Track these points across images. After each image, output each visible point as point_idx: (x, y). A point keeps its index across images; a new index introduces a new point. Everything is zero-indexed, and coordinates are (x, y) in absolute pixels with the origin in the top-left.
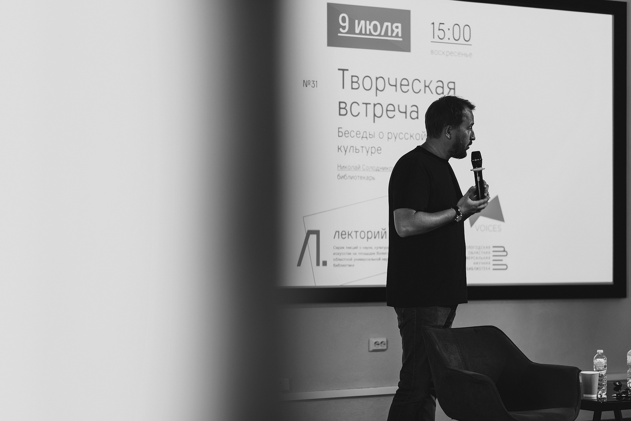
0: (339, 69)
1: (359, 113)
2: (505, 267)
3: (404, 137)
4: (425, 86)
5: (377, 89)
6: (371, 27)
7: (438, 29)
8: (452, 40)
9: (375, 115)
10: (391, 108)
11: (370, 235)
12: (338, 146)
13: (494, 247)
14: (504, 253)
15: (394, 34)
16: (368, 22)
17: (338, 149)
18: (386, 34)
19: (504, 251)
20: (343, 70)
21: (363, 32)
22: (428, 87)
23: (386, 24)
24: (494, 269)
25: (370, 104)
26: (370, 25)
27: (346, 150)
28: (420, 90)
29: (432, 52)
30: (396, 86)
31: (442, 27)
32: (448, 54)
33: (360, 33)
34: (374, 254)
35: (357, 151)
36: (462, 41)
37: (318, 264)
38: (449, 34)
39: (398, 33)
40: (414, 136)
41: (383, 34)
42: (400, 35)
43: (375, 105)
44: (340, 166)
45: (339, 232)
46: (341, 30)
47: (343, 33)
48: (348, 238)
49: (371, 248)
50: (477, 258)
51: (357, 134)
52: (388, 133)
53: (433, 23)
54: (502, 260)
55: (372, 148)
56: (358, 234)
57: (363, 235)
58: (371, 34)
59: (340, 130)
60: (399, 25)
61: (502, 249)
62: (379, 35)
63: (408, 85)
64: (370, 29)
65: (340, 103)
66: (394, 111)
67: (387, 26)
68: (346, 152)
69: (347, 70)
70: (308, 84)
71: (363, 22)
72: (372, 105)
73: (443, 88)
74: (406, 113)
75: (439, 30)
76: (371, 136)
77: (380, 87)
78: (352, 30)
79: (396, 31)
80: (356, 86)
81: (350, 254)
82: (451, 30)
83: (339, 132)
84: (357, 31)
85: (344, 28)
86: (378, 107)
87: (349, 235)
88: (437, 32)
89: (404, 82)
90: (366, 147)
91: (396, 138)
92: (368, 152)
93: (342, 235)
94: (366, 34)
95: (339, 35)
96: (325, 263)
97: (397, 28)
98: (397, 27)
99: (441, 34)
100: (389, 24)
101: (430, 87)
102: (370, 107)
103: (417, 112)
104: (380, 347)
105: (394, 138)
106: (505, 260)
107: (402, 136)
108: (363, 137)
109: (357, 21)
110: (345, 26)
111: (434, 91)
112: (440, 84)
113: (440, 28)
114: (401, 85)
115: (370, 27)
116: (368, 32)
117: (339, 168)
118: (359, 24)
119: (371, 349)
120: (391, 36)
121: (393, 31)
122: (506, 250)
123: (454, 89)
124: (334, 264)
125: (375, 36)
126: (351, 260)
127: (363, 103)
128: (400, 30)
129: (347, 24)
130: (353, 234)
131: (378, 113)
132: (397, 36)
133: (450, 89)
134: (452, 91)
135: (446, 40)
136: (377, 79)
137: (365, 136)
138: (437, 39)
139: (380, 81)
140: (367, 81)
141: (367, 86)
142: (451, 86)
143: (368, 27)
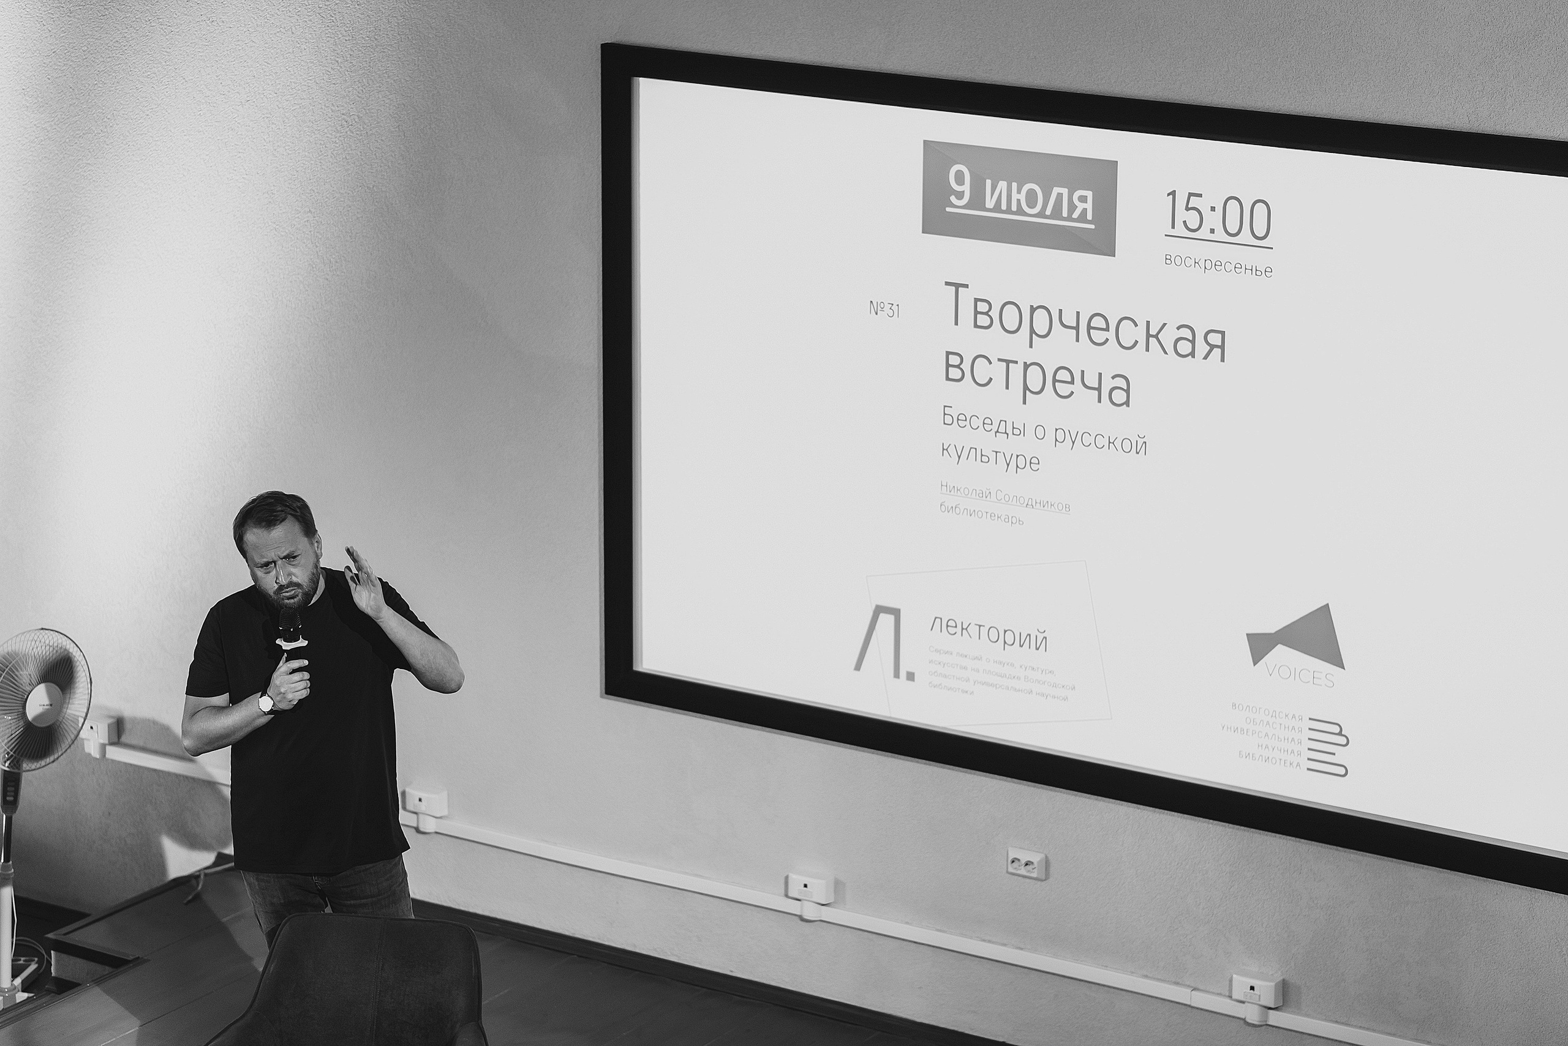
0: (947, 284)
1: (991, 379)
3: (1093, 443)
4: (1148, 336)
5: (1032, 331)
6: (1022, 197)
7: (1185, 207)
8: (1220, 235)
9: (1026, 388)
10: (1063, 375)
11: (1009, 638)
12: (943, 444)
15: (1075, 215)
16: (1014, 185)
17: (943, 449)
18: (1057, 213)
19: (1340, 734)
20: (957, 286)
21: (1004, 207)
22: (1156, 336)
23: (1056, 190)
25: (1016, 362)
26: (1019, 192)
27: (959, 453)
28: (1136, 342)
29: (1168, 259)
30: (1077, 328)
31: (1193, 203)
32: (1208, 265)
33: (997, 208)
34: (1019, 678)
35: (985, 459)
36: (1246, 236)
37: (897, 675)
38: (1213, 220)
39: (1085, 210)
40: (1118, 443)
41: (1048, 212)
42: (1089, 217)
43: (1026, 366)
44: (946, 486)
45: (941, 619)
46: (953, 199)
47: (958, 206)
48: (962, 635)
49: (1012, 665)
50: (1267, 735)
51: (984, 424)
52: (1056, 430)
53: (1173, 193)
55: (1018, 456)
56: (984, 630)
57: (994, 636)
58: (1020, 211)
59: (947, 410)
60: (1089, 194)
61: (1337, 729)
62: (1041, 214)
63: (1107, 329)
64: (1019, 201)
65: (948, 353)
66: (1072, 382)
67: (1060, 195)
68: (959, 457)
69: (967, 286)
70: (879, 308)
71: (1002, 185)
72: (1021, 366)
73: (1193, 342)
74: (1099, 389)
75: (1187, 209)
76: (1016, 432)
77: (1041, 329)
78: (977, 200)
79: (1080, 206)
80: (983, 321)
81: (965, 668)
82: (1218, 210)
83: (945, 414)
84: (990, 203)
85: (960, 195)
86: (1034, 371)
87: (963, 628)
88: (1181, 214)
89: (1098, 322)
90: (1003, 454)
91: (1074, 442)
92: (1008, 465)
93: (948, 626)
94: (1009, 211)
95: (948, 209)
96: (911, 676)
98: (1083, 199)
99: (1193, 220)
100: (1065, 191)
101: (1159, 337)
102: (1016, 371)
103: (1128, 391)
104: (1023, 871)
105: (1069, 441)
107: (1087, 439)
108: (997, 431)
109: (989, 182)
110: (963, 192)
111: (1170, 348)
112: (1187, 333)
113: (1190, 206)
114: (1090, 327)
115: (1019, 197)
116: (1014, 208)
117: (944, 488)
118: (993, 188)
120: (1069, 218)
121: (1072, 207)
123: (1222, 347)
124: (930, 683)
125: (1031, 215)
126: (968, 680)
127: (999, 360)
128: (1089, 206)
129: (966, 188)
130: (974, 630)
131: (1035, 383)
132: (1083, 218)
133: (1212, 347)
134: (1217, 352)
135: (1204, 233)
136: (1033, 310)
137: (1002, 429)
138: (1180, 230)
139: (1041, 317)
140: (1010, 313)
141: (1011, 322)
142: (1215, 339)
143: (1015, 196)
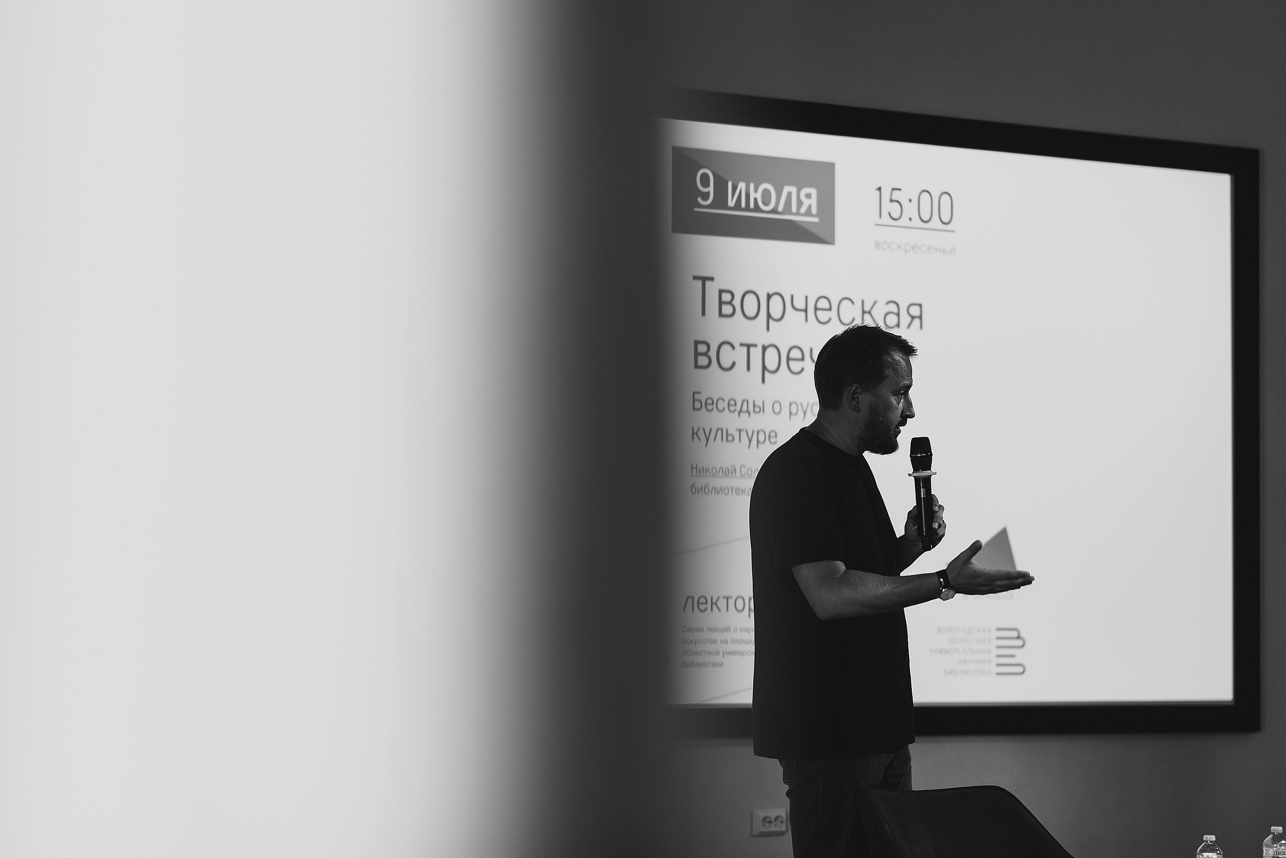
0: (695, 278)
1: (734, 364)
2: (1020, 669)
4: (864, 312)
5: (769, 316)
6: (759, 196)
7: (888, 199)
8: (917, 222)
9: (764, 368)
10: (796, 354)
12: (693, 429)
13: (998, 629)
14: (1020, 643)
15: (803, 210)
16: (752, 186)
17: (693, 434)
18: (787, 210)
19: (1018, 637)
20: (704, 279)
21: (743, 205)
22: (869, 313)
23: (787, 189)
24: (999, 674)
25: (755, 346)
26: (756, 191)
27: (707, 435)
28: (854, 319)
29: (877, 244)
30: (806, 310)
31: (896, 195)
32: (908, 248)
33: (737, 206)
35: (730, 438)
36: (935, 223)
38: (910, 210)
39: (810, 206)
41: (780, 209)
42: (814, 211)
43: (764, 349)
44: (697, 468)
45: (693, 598)
46: (699, 200)
47: (704, 206)
48: (712, 610)
50: (964, 651)
51: (729, 405)
52: (791, 404)
53: (879, 189)
54: (1013, 656)
55: (758, 432)
56: (731, 602)
57: (740, 606)
58: (757, 209)
59: (697, 396)
60: (813, 191)
61: (1015, 634)
62: (774, 211)
63: (830, 309)
64: (756, 200)
65: (696, 343)
66: (803, 359)
67: (790, 194)
68: (707, 440)
69: (712, 279)
71: (742, 186)
72: (760, 349)
73: (898, 315)
75: (891, 201)
76: (757, 409)
77: (776, 313)
78: (720, 200)
79: (806, 202)
80: (727, 309)
81: (715, 642)
82: (915, 201)
83: (694, 400)
84: (731, 203)
85: (706, 196)
86: (771, 353)
87: (712, 603)
88: (887, 206)
89: (823, 304)
90: (747, 432)
91: (805, 413)
92: (750, 441)
93: (698, 603)
94: (747, 209)
95: (696, 209)
97: (810, 198)
98: (808, 196)
99: (895, 209)
100: (793, 190)
101: (873, 312)
102: (756, 353)
104: (773, 828)
105: (801, 413)
106: (1021, 656)
108: (741, 411)
109: (730, 184)
110: (708, 193)
112: (893, 308)
113: (894, 198)
114: (816, 309)
115: (756, 195)
116: (752, 205)
117: (694, 471)
118: (735, 188)
119: (755, 832)
120: (798, 213)
121: (800, 203)
122: (1022, 635)
123: (920, 317)
124: (684, 662)
125: (766, 212)
126: (717, 653)
127: (742, 345)
128: (813, 202)
129: (711, 189)
130: (722, 603)
131: (771, 364)
132: (808, 213)
133: (913, 318)
134: (917, 321)
135: (904, 221)
136: (769, 297)
137: (745, 408)
138: (886, 220)
139: (776, 302)
140: (750, 300)
141: (751, 310)
142: (915, 311)
143: (752, 195)
